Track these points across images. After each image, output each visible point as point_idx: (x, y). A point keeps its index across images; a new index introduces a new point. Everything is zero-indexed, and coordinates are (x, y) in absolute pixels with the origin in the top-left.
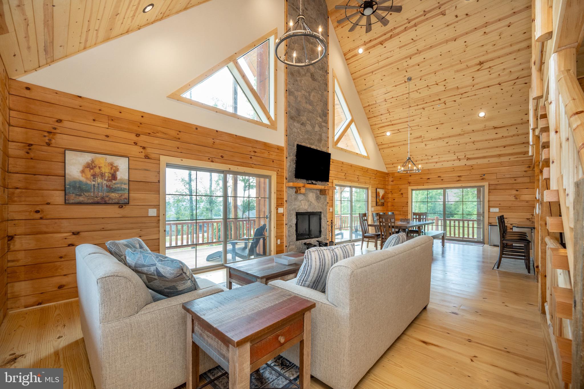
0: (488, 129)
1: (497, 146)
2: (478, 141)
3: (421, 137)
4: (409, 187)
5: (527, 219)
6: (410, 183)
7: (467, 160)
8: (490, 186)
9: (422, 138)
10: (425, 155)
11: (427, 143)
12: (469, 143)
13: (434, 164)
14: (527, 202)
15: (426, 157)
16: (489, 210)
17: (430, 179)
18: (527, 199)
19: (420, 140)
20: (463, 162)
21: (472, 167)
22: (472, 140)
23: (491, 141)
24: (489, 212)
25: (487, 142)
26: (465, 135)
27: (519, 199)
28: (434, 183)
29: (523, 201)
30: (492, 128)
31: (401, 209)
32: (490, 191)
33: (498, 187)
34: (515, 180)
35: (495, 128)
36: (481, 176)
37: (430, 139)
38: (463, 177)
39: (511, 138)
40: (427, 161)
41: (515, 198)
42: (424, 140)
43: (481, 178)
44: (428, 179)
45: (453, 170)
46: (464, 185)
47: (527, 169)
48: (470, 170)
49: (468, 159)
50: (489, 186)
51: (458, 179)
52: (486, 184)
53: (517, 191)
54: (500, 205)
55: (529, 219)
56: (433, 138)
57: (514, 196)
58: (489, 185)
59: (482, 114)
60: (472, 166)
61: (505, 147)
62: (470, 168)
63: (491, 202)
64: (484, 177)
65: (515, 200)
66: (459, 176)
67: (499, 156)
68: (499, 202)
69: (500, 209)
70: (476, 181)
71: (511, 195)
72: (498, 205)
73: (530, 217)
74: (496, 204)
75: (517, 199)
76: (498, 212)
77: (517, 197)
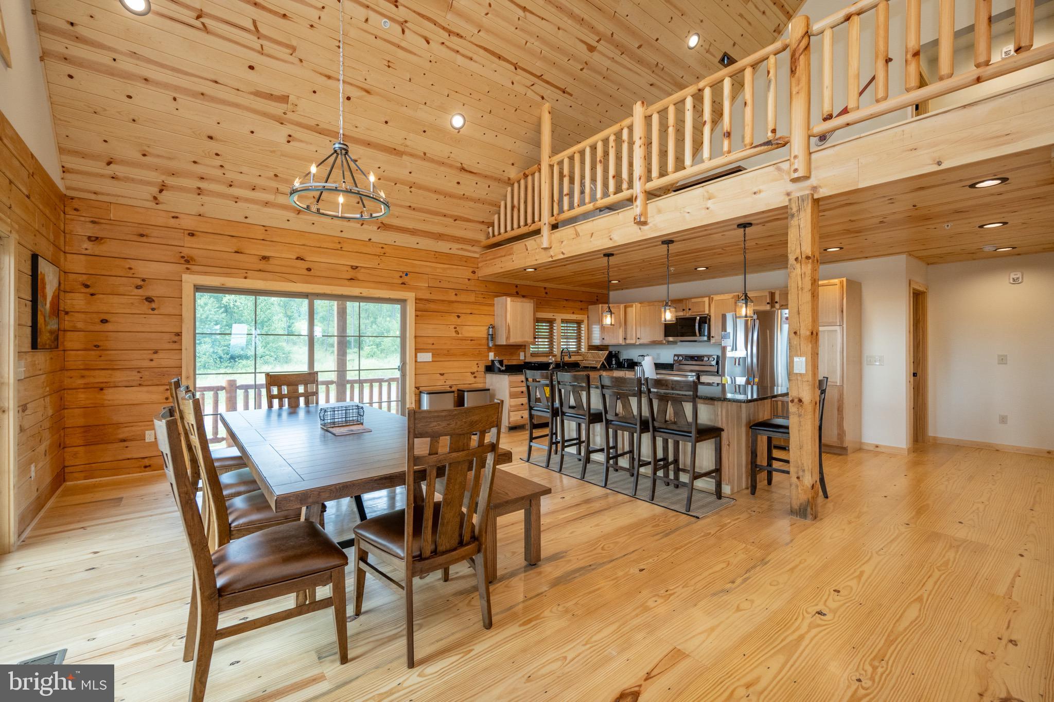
0: (451, 166)
1: (445, 212)
2: (420, 187)
3: (284, 99)
4: (186, 277)
5: (471, 373)
6: (187, 262)
7: (378, 229)
8: (418, 302)
9: (290, 106)
10: (272, 174)
11: (298, 133)
12: (403, 183)
13: (291, 215)
14: (472, 340)
15: (274, 184)
16: (416, 356)
17: (271, 261)
18: (472, 335)
19: (276, 108)
20: (370, 232)
21: (384, 251)
22: (411, 178)
23: (442, 197)
24: (416, 361)
25: (435, 196)
26: (404, 157)
27: (461, 334)
28: (284, 276)
29: (464, 339)
30: (457, 168)
31: (146, 364)
32: (417, 313)
33: (432, 306)
34: (456, 294)
35: (463, 169)
36: (401, 276)
37: (313, 123)
38: (363, 270)
39: (471, 204)
40: (270, 197)
42: (290, 115)
43: (402, 280)
44: (265, 258)
46: (366, 292)
47: (471, 276)
48: (379, 256)
50: (416, 303)
51: (352, 274)
52: (410, 296)
53: (458, 317)
54: (433, 347)
55: (474, 373)
56: (322, 126)
57: (455, 328)
58: (415, 299)
59: (458, 121)
60: (375, 247)
61: (455, 220)
62: (378, 251)
63: (419, 340)
64: (406, 279)
65: (454, 334)
66: (355, 268)
67: (440, 237)
68: (430, 341)
69: (433, 356)
70: (391, 286)
71: (450, 326)
72: (430, 347)
73: (475, 369)
74: (427, 344)
75: (458, 334)
76: (431, 361)
77: (458, 328)
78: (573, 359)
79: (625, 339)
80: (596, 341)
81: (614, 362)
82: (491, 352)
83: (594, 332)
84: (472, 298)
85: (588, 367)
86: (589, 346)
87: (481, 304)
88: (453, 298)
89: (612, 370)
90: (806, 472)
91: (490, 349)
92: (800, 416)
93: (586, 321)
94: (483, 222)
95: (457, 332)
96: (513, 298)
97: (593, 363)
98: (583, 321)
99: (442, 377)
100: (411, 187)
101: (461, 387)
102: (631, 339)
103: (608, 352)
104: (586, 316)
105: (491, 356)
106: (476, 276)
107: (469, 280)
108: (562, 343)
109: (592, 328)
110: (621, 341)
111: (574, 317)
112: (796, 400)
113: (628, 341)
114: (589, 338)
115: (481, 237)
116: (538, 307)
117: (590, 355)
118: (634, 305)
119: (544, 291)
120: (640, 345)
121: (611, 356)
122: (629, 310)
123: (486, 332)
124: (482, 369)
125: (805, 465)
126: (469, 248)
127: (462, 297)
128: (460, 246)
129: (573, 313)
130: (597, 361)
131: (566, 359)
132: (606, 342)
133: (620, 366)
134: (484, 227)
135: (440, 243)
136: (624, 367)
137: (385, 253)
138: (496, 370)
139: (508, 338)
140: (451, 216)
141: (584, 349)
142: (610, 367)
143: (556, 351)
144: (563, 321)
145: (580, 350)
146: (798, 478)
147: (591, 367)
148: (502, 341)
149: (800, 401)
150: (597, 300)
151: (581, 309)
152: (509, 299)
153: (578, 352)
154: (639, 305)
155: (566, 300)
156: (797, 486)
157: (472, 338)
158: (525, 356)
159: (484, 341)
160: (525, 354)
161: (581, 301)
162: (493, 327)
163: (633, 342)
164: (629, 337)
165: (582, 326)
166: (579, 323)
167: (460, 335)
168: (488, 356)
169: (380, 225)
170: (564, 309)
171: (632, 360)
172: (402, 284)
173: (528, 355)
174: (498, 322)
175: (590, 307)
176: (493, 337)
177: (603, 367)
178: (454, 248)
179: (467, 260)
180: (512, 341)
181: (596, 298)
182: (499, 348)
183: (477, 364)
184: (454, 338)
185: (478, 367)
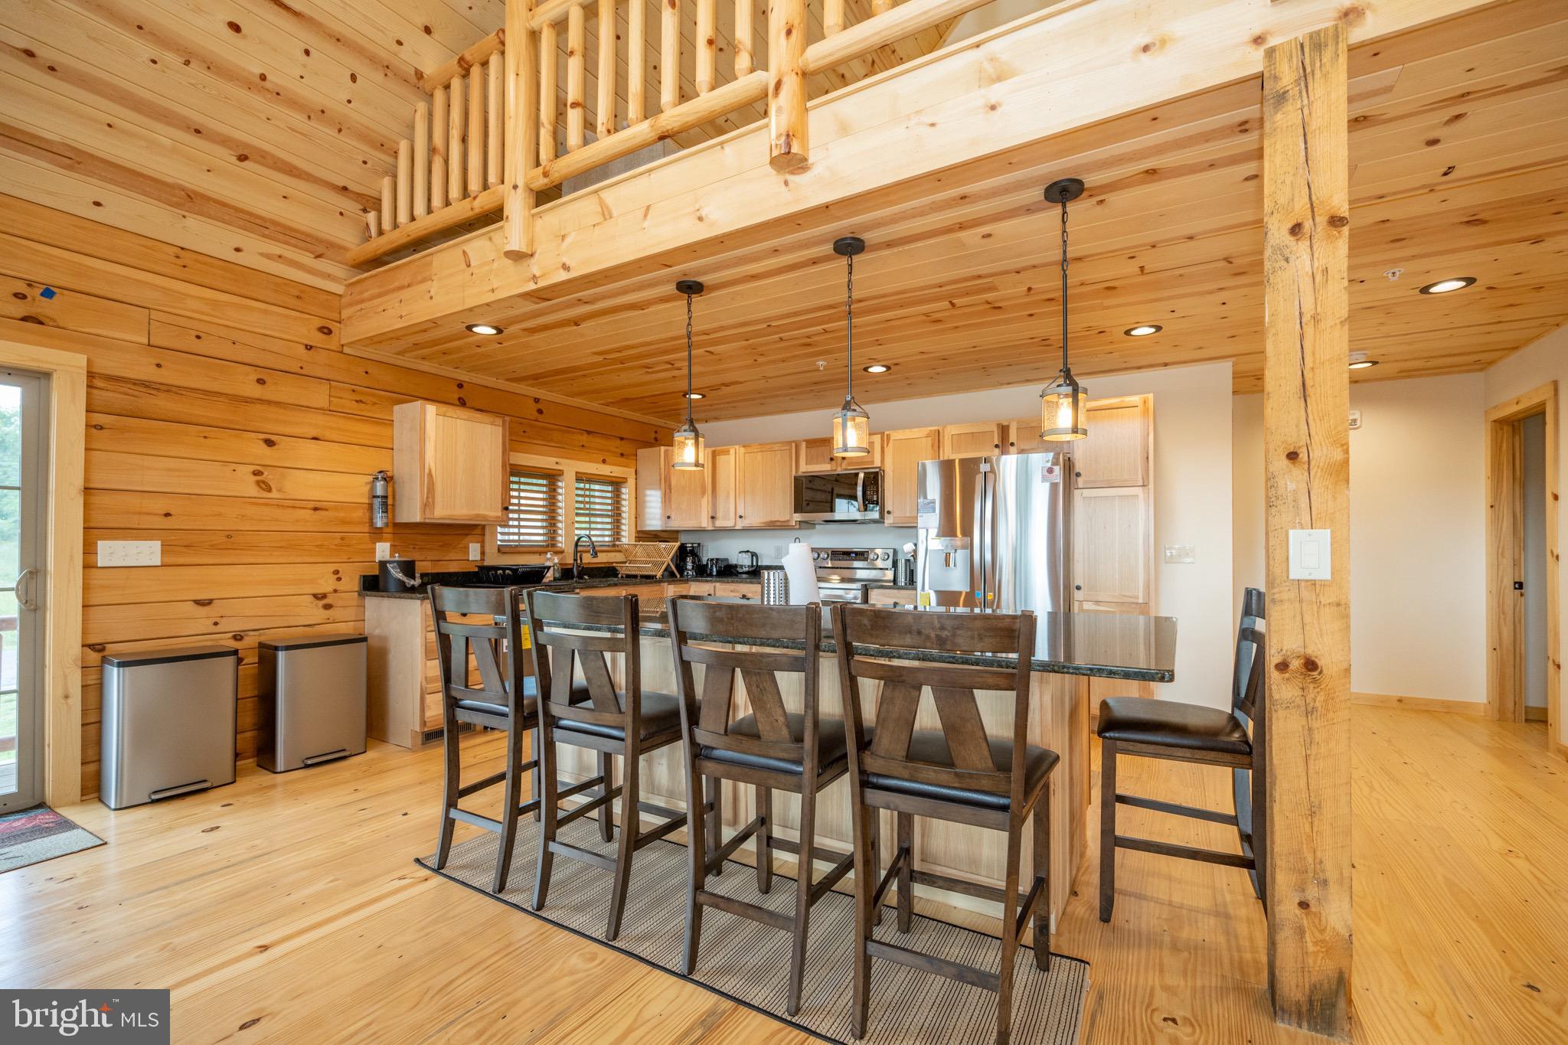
1: (198, 119)
5: (315, 596)
8: (96, 383)
14: (316, 509)
16: (89, 548)
18: (315, 495)
27: (279, 490)
29: (295, 504)
33: (162, 403)
34: (261, 381)
36: (23, 297)
39: (297, 119)
41: (258, 483)
43: (23, 308)
47: (317, 339)
50: (92, 385)
52: (69, 363)
53: (270, 443)
54: (167, 524)
55: (324, 596)
57: (256, 473)
58: (89, 373)
61: (243, 158)
63: (98, 499)
64: (43, 307)
65: (253, 491)
67: (190, 200)
68: (160, 505)
69: (166, 549)
71: (240, 468)
72: (155, 523)
73: (327, 585)
74: (140, 513)
75: (270, 490)
76: (159, 564)
77: (267, 475)
78: (603, 558)
79: (713, 518)
80: (654, 521)
81: (689, 566)
82: (381, 540)
83: (648, 504)
84: (319, 396)
85: (635, 576)
86: (638, 532)
87: (347, 415)
88: (254, 391)
89: (687, 581)
90: (1333, 888)
91: (377, 534)
92: (1309, 712)
93: (631, 482)
94: (345, 189)
95: (263, 486)
96: (444, 408)
97: (648, 569)
98: (624, 481)
99: (203, 611)
101: (267, 638)
102: (725, 518)
103: (678, 544)
104: (634, 470)
105: (383, 550)
106: (333, 342)
107: (309, 348)
108: (577, 525)
109: (645, 496)
110: (705, 523)
111: (605, 470)
112: (1296, 664)
113: (719, 523)
114: (638, 516)
115: (345, 235)
116: (515, 438)
117: (639, 550)
118: (732, 451)
119: (534, 407)
120: (745, 530)
121: (683, 552)
122: (721, 460)
123: (368, 488)
124: (355, 584)
125: (1328, 865)
126: (307, 259)
127: (282, 390)
128: (276, 249)
129: (604, 461)
130: (655, 564)
131: (587, 559)
132: (675, 524)
133: (702, 572)
134: (351, 206)
135: (193, 223)
136: (711, 575)
138: (392, 586)
139: (428, 505)
140: (225, 141)
141: (627, 537)
142: (682, 574)
143: (562, 541)
144: (580, 477)
145: (618, 539)
146: (1304, 905)
147: (643, 577)
148: (411, 512)
149: (1310, 665)
150: (656, 439)
151: (622, 455)
152: (431, 409)
153: (614, 545)
154: (742, 450)
155: (589, 433)
156: (1301, 932)
157: (318, 505)
158: (483, 553)
159: (360, 514)
160: (483, 547)
161: (622, 439)
162: (388, 479)
163: (729, 524)
164: (720, 514)
165: (624, 490)
166: (617, 484)
167: (274, 494)
168: (373, 551)
170: (582, 451)
171: (727, 560)
172: (28, 321)
173: (491, 550)
174: (403, 467)
175: (640, 452)
176: (387, 503)
177: (670, 576)
178: (255, 252)
179: (302, 294)
180: (442, 512)
181: (653, 435)
182: (402, 531)
183: (336, 572)
184: (252, 501)
185: (339, 579)
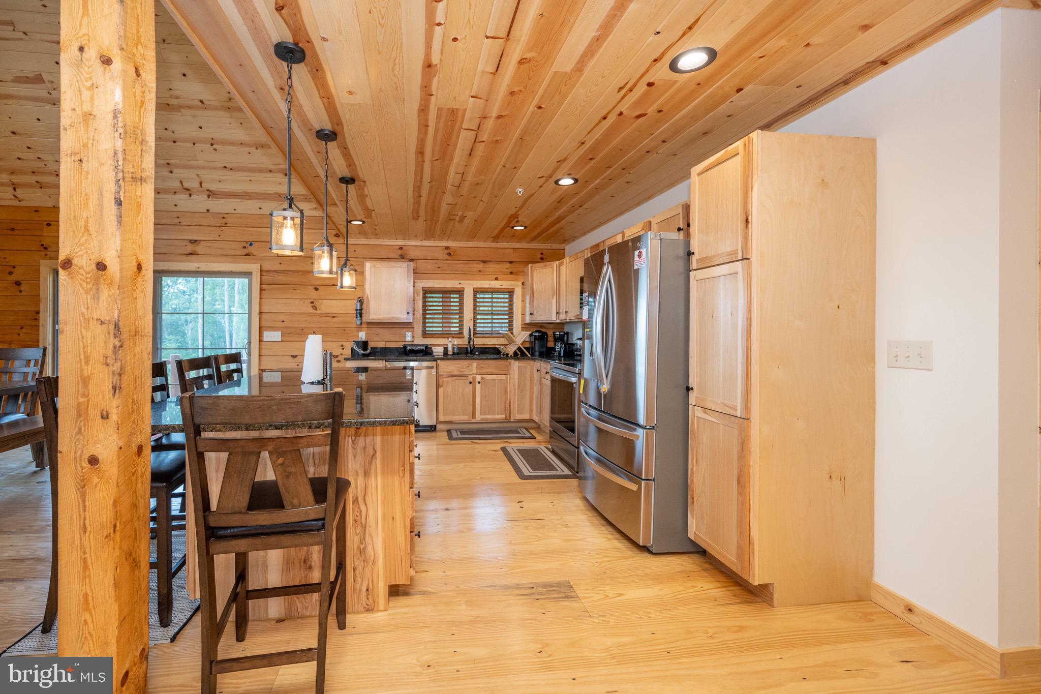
1: (268, 167)
2: (223, 143)
3: (39, 78)
4: (43, 262)
7: (209, 196)
8: (264, 274)
14: (334, 317)
16: (261, 335)
21: (225, 221)
22: (206, 134)
23: (253, 150)
24: (261, 341)
25: (246, 149)
27: (321, 309)
29: (327, 314)
32: (264, 287)
33: (281, 278)
36: (244, 247)
38: (202, 244)
41: (312, 307)
43: (246, 251)
45: (177, 221)
46: (205, 267)
48: (219, 227)
49: (211, 194)
50: (261, 275)
51: (190, 248)
52: (255, 268)
53: (316, 289)
54: (283, 325)
55: (337, 356)
57: (312, 303)
58: (261, 271)
60: (224, 218)
62: (219, 222)
63: (265, 316)
64: (250, 249)
65: (312, 310)
66: (194, 242)
68: (281, 318)
69: (283, 334)
70: (233, 257)
71: (306, 301)
72: (281, 324)
73: (338, 352)
74: (275, 321)
75: (316, 309)
76: (280, 340)
77: (316, 303)
79: (558, 313)
80: (527, 318)
82: (360, 331)
83: (527, 305)
86: (523, 324)
91: (359, 328)
93: (519, 290)
95: (315, 308)
99: (293, 360)
100: (212, 145)
104: (520, 283)
105: (362, 336)
106: (341, 240)
109: (526, 299)
110: (553, 318)
111: (503, 284)
114: (524, 313)
118: (565, 262)
119: (445, 252)
122: (562, 269)
123: (354, 306)
124: (348, 352)
132: (536, 319)
137: (226, 224)
141: (516, 328)
143: (465, 331)
145: (512, 330)
151: (511, 273)
157: (335, 315)
158: (413, 338)
159: (351, 318)
160: (413, 334)
161: (511, 262)
162: (362, 301)
165: (514, 296)
166: (510, 293)
167: (318, 311)
168: (358, 336)
169: (208, 193)
172: (246, 255)
173: (418, 336)
174: (367, 295)
176: (360, 312)
181: (540, 256)
182: (371, 326)
183: (342, 346)
184: (310, 314)
185: (343, 349)
